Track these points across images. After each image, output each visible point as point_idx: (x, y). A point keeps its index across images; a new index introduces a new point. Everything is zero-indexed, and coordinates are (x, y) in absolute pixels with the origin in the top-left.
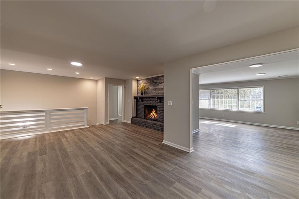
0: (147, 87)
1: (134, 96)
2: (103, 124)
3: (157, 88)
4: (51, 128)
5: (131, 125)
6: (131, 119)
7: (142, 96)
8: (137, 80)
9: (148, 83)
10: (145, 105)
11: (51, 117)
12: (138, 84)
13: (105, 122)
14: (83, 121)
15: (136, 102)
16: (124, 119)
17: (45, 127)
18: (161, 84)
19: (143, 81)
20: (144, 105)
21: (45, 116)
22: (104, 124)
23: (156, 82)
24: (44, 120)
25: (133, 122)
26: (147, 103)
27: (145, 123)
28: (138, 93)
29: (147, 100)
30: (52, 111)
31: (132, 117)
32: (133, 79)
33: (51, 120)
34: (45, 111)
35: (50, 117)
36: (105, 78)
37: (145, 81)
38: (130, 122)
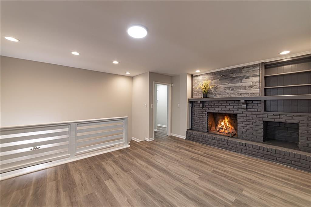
0: (214, 84)
1: (189, 99)
2: (146, 141)
3: (236, 86)
4: (77, 153)
5: (185, 140)
6: (185, 132)
7: (205, 99)
8: (192, 75)
9: (217, 79)
10: (208, 113)
11: (78, 135)
12: (194, 82)
13: (149, 138)
14: (122, 138)
15: (191, 108)
16: (171, 132)
17: (68, 152)
18: (246, 79)
19: (205, 76)
20: (206, 113)
21: (68, 133)
22: (148, 141)
23: (233, 76)
24: (68, 139)
25: (189, 137)
26: (212, 109)
27: (219, 141)
28: (193, 95)
29: (213, 104)
30: (78, 124)
31: (186, 130)
32: (188, 74)
33: (77, 139)
34: (68, 125)
35: (76, 135)
36: (149, 72)
37: (208, 77)
38: (184, 137)
